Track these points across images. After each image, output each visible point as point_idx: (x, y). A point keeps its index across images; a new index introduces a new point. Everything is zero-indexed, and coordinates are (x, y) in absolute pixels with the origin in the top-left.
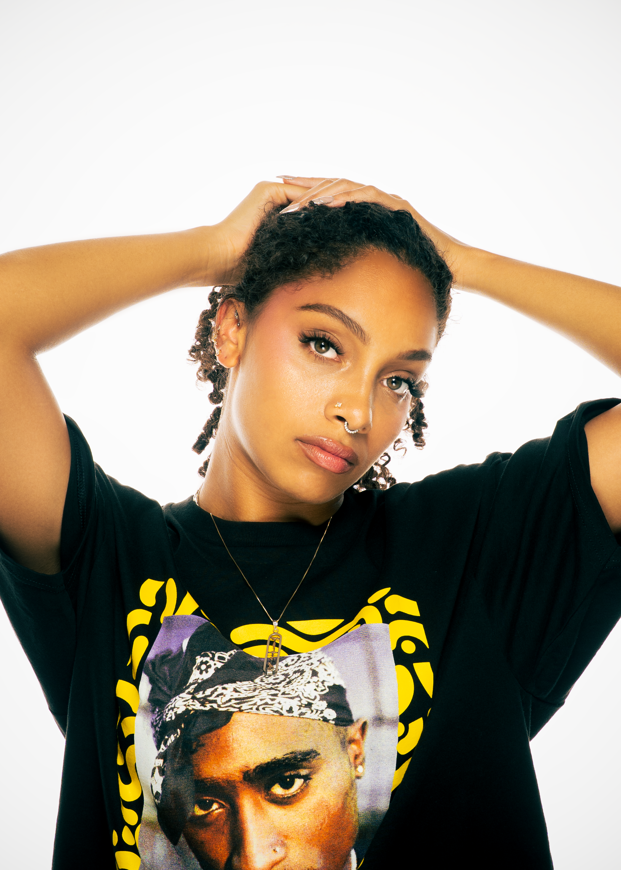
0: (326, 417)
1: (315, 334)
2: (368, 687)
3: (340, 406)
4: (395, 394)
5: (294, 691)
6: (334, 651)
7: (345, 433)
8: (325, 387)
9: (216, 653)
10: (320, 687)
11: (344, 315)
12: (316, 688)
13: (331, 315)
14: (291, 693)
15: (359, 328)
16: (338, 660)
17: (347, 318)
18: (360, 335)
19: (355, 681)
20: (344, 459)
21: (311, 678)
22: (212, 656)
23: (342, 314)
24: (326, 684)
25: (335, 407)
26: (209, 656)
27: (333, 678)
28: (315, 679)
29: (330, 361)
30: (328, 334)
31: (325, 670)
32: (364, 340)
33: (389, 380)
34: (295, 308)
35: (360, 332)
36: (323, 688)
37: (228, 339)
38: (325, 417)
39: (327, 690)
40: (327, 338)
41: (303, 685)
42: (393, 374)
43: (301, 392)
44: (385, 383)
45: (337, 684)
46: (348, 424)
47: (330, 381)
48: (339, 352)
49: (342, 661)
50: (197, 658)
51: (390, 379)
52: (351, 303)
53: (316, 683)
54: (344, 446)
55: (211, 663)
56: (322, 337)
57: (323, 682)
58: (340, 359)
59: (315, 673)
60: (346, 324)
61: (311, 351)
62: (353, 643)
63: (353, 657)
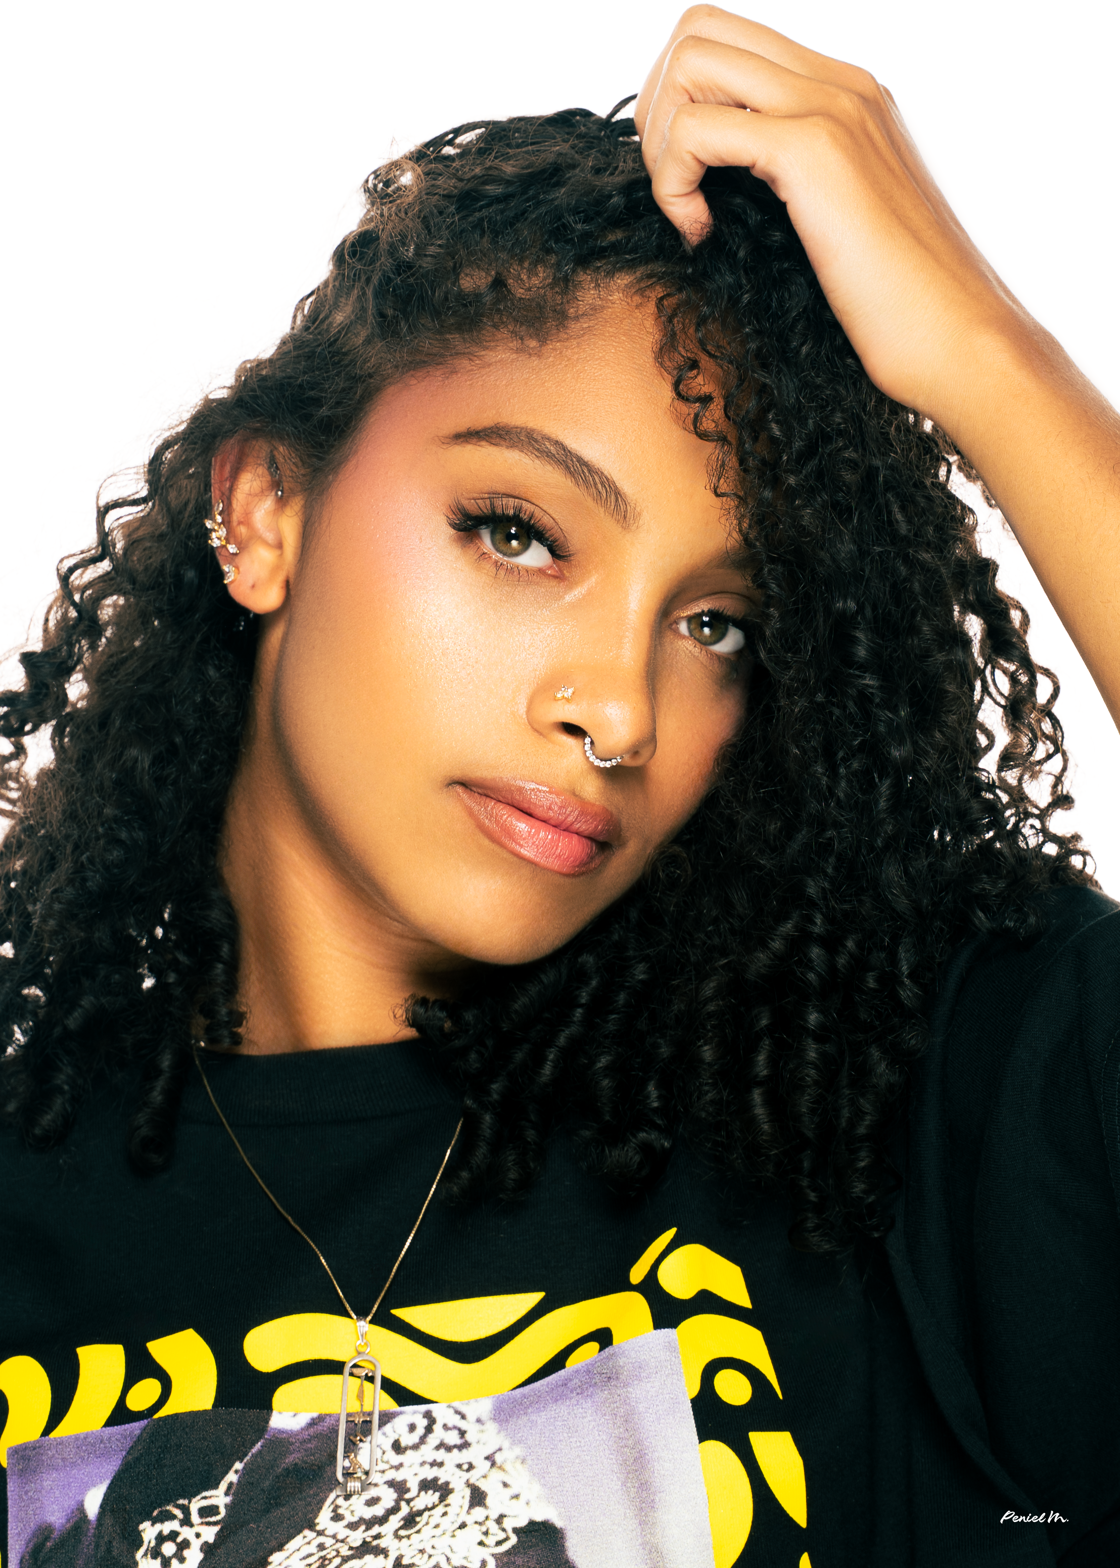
0: (532, 727)
1: (492, 504)
2: (625, 1514)
3: (570, 694)
4: (711, 654)
5: (426, 1556)
6: (528, 1428)
7: (585, 767)
8: (527, 646)
9: (190, 1502)
10: (492, 1534)
11: (569, 451)
12: (483, 1538)
13: (536, 453)
14: (417, 1563)
15: (610, 486)
16: (537, 1452)
17: (578, 461)
18: (613, 504)
19: (585, 1503)
20: (585, 837)
21: (468, 1512)
22: (183, 1513)
23: (564, 450)
24: (508, 1524)
25: (555, 699)
26: (174, 1517)
27: (527, 1503)
28: (479, 1513)
29: (535, 577)
30: (526, 505)
31: (505, 1485)
32: (625, 517)
33: (693, 621)
34: (436, 438)
35: (613, 497)
36: (502, 1536)
37: (255, 536)
38: (529, 727)
39: (514, 1539)
40: (525, 517)
41: (449, 1534)
42: (703, 606)
43: (461, 663)
44: (683, 627)
45: (539, 1518)
46: (592, 743)
47: (539, 628)
48: (557, 552)
49: (547, 1455)
50: (141, 1527)
51: (696, 621)
52: (588, 420)
53: (480, 1524)
54: (583, 803)
55: (186, 1533)
56: (511, 512)
57: (500, 1520)
58: (561, 571)
59: (478, 1498)
60: (576, 475)
61: (484, 553)
62: (578, 1401)
63: (575, 1439)
